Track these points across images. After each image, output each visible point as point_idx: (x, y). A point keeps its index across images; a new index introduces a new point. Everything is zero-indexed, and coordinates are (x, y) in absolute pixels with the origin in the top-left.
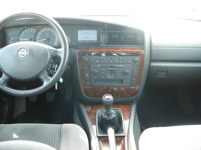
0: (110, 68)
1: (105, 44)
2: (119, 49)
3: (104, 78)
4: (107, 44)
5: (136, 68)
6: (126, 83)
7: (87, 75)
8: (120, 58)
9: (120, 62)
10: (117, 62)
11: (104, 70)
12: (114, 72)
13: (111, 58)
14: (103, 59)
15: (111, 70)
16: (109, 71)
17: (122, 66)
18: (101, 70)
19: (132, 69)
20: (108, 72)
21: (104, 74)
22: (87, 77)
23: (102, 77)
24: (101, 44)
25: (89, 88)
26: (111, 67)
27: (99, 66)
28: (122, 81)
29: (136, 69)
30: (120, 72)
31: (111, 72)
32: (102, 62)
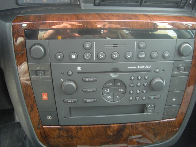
0: (113, 76)
1: (95, 5)
2: (136, 17)
3: (94, 102)
4: (99, 5)
5: (181, 72)
6: (154, 111)
7: (45, 97)
8: (142, 45)
9: (142, 55)
10: (132, 57)
11: (94, 81)
12: (123, 85)
13: (115, 45)
14: (91, 48)
15: (115, 81)
16: (109, 82)
17: (147, 67)
18: (85, 81)
19: (173, 75)
20: (105, 86)
21: (93, 92)
22: (45, 101)
23: (88, 100)
24: (82, 4)
25: (54, 130)
26: (115, 71)
27: (79, 68)
28: (143, 108)
29: (183, 75)
30: (139, 85)
31: (114, 86)
32: (87, 56)
